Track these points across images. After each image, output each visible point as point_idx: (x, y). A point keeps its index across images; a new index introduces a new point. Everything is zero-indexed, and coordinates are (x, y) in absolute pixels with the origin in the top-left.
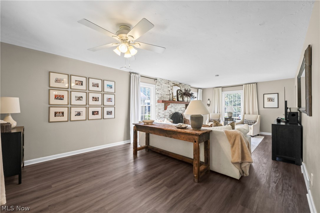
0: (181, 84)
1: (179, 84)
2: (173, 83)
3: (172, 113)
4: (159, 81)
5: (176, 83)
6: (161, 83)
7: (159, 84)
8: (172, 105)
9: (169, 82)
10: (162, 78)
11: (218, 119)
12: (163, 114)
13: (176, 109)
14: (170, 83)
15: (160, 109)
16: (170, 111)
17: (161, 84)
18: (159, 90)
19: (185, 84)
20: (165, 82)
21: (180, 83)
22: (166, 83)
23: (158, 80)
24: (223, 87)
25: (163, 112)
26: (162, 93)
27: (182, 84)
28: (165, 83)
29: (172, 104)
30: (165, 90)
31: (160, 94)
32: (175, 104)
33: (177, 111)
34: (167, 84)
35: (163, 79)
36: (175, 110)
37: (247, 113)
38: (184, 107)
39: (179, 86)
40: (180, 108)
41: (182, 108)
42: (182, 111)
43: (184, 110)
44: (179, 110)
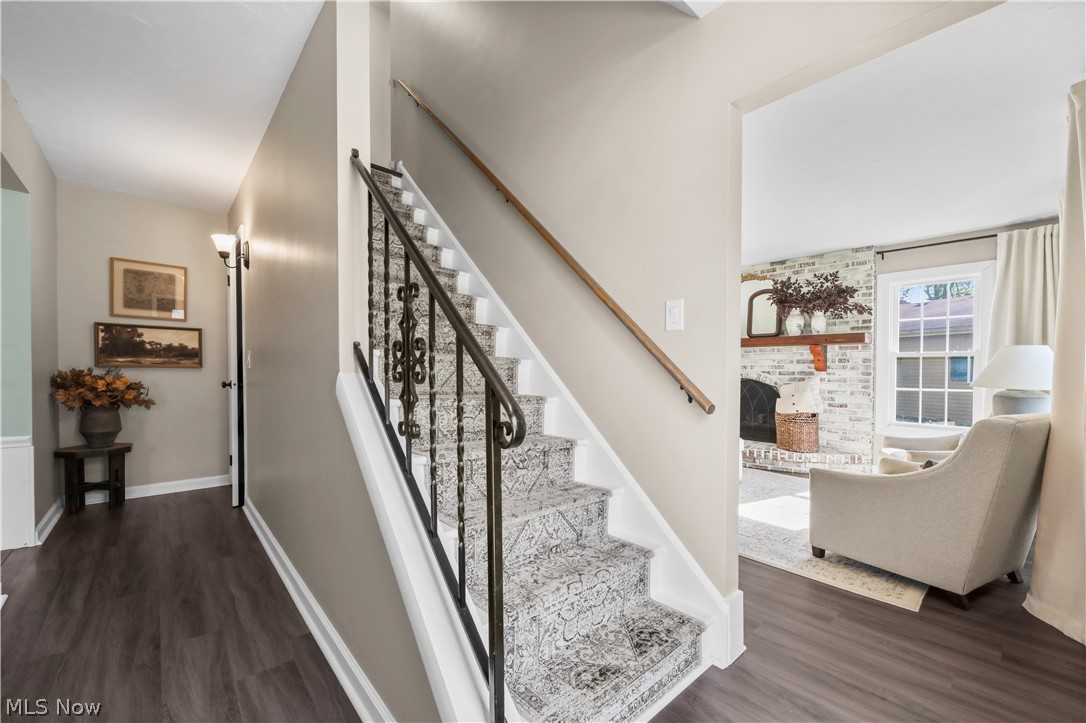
0: (783, 262)
1: (769, 267)
13: (744, 367)
19: (812, 257)
21: (772, 264)
27: (788, 264)
38: (800, 358)
39: (764, 278)
40: (776, 364)
41: (792, 362)
42: (789, 374)
43: (806, 375)
44: (768, 373)
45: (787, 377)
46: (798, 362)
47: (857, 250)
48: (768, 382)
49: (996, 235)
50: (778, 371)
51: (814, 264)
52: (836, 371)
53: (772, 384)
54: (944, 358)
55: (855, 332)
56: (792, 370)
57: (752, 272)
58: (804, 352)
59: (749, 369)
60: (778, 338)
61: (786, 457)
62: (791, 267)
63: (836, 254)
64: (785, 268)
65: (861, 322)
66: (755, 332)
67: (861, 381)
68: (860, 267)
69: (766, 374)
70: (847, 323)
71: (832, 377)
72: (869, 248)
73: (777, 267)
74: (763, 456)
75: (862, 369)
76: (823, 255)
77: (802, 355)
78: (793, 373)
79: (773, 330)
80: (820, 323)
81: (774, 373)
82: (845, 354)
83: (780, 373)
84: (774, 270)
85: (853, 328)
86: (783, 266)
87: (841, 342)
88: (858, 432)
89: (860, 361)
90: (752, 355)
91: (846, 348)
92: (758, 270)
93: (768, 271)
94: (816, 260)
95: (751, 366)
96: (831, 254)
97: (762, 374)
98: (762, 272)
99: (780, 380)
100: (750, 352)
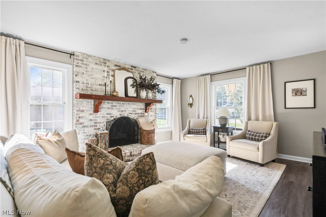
0: (135, 67)
1: (130, 67)
2: (116, 66)
3: (112, 118)
4: (80, 58)
5: (122, 66)
6: (85, 62)
7: (80, 64)
8: (114, 104)
9: (105, 62)
10: (89, 53)
11: (203, 129)
12: (91, 120)
13: (122, 111)
14: (108, 64)
15: (83, 111)
16: (107, 114)
17: (86, 65)
18: (80, 75)
19: (143, 69)
20: (95, 62)
21: (132, 66)
22: (97, 62)
23: (77, 56)
24: (212, 75)
25: (91, 117)
26: (87, 80)
27: (137, 69)
28: (96, 64)
29: (114, 102)
30: (95, 76)
31: (83, 83)
32: (121, 102)
33: (126, 115)
34: (101, 65)
35: (90, 56)
36: (120, 113)
37: (253, 117)
38: (141, 107)
39: (129, 71)
40: (133, 110)
41: (138, 109)
42: (137, 114)
43: (142, 114)
44: (131, 113)
45: (137, 115)
46: (140, 109)
47: (154, 72)
48: (131, 117)
50: (134, 113)
51: (144, 72)
53: (133, 118)
57: (125, 67)
58: (141, 105)
59: (124, 112)
60: (137, 99)
63: (149, 71)
67: (155, 116)
69: (130, 114)
71: (148, 115)
72: (156, 73)
75: (155, 112)
76: (146, 70)
78: (139, 114)
80: (150, 95)
81: (133, 114)
83: (135, 114)
84: (132, 69)
85: (153, 98)
86: (135, 69)
89: (154, 109)
93: (130, 69)
95: (125, 111)
96: (148, 71)
97: (129, 114)
98: (128, 68)
99: (135, 116)
100: (124, 104)
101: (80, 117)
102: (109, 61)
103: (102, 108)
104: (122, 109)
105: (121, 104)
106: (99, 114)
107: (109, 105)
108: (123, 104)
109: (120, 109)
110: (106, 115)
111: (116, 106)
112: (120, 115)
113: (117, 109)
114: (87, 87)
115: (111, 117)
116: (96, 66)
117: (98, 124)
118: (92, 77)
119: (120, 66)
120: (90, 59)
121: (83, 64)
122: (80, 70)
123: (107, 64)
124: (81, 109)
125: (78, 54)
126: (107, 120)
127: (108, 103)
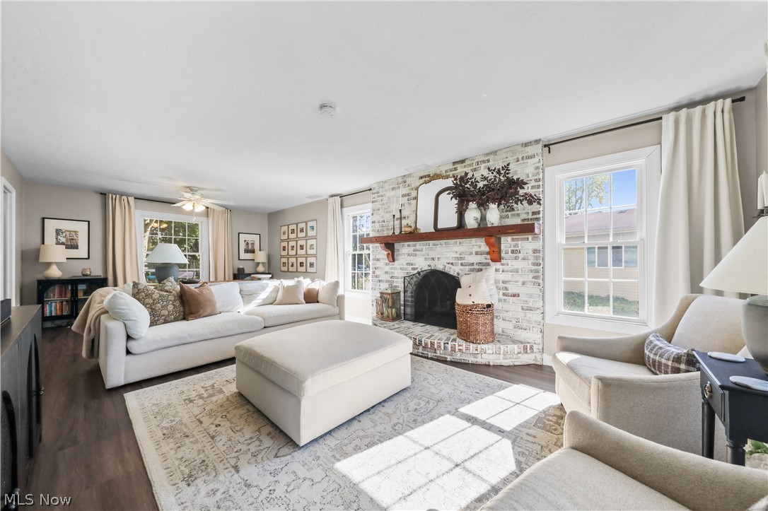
0: (463, 161)
1: (450, 167)
2: (421, 178)
3: (416, 272)
4: (376, 190)
5: (432, 172)
6: (381, 194)
7: (376, 198)
8: (418, 247)
9: (404, 180)
10: (384, 180)
12: (386, 272)
13: (433, 259)
14: (409, 180)
15: (378, 260)
16: (407, 264)
17: (382, 196)
19: (488, 154)
20: (391, 187)
21: (454, 163)
23: (374, 188)
25: (387, 268)
26: (382, 217)
27: (468, 162)
28: (393, 189)
29: (418, 243)
31: (378, 222)
32: (431, 242)
33: (440, 267)
35: (385, 182)
36: (429, 262)
38: (478, 250)
39: (447, 177)
40: (458, 255)
41: (471, 254)
42: (469, 265)
43: (484, 265)
44: (452, 264)
45: (467, 268)
46: (477, 253)
47: (526, 145)
48: (452, 273)
49: (661, 118)
50: (460, 262)
51: (488, 161)
52: (509, 262)
53: (455, 275)
54: (606, 248)
55: (526, 222)
56: (472, 262)
57: (438, 172)
58: (480, 244)
59: (436, 261)
60: (461, 231)
61: (463, 348)
62: (470, 165)
63: (508, 149)
64: (465, 166)
65: (530, 214)
66: (440, 226)
67: (531, 271)
68: (529, 161)
69: (450, 265)
70: (518, 215)
71: (505, 268)
72: (537, 141)
73: (458, 166)
74: (442, 347)
75: (532, 260)
76: (496, 151)
77: (480, 247)
78: (473, 264)
79: (454, 224)
80: (494, 215)
81: (457, 264)
82: (516, 245)
83: (462, 265)
84: (456, 169)
85: (524, 220)
86: (463, 165)
87: (513, 233)
88: (529, 321)
89: (530, 252)
90: (439, 248)
91: (518, 240)
92: (443, 170)
93: (451, 170)
94: (491, 158)
95: (438, 258)
96: (504, 151)
97: (447, 265)
98: (446, 172)
99: (462, 270)
100: (437, 245)
101: (375, 268)
102: (410, 175)
103: (401, 255)
104: (432, 254)
105: (431, 246)
106: (396, 263)
107: (410, 250)
108: (434, 245)
109: (428, 255)
110: (405, 266)
111: (422, 250)
112: (429, 266)
113: (424, 255)
114: (383, 226)
115: (413, 269)
116: (393, 193)
117: (395, 280)
118: (389, 210)
119: (429, 176)
120: (387, 187)
121: (378, 196)
122: (378, 205)
123: (407, 183)
124: (377, 257)
125: (375, 186)
126: (407, 273)
127: (409, 246)
